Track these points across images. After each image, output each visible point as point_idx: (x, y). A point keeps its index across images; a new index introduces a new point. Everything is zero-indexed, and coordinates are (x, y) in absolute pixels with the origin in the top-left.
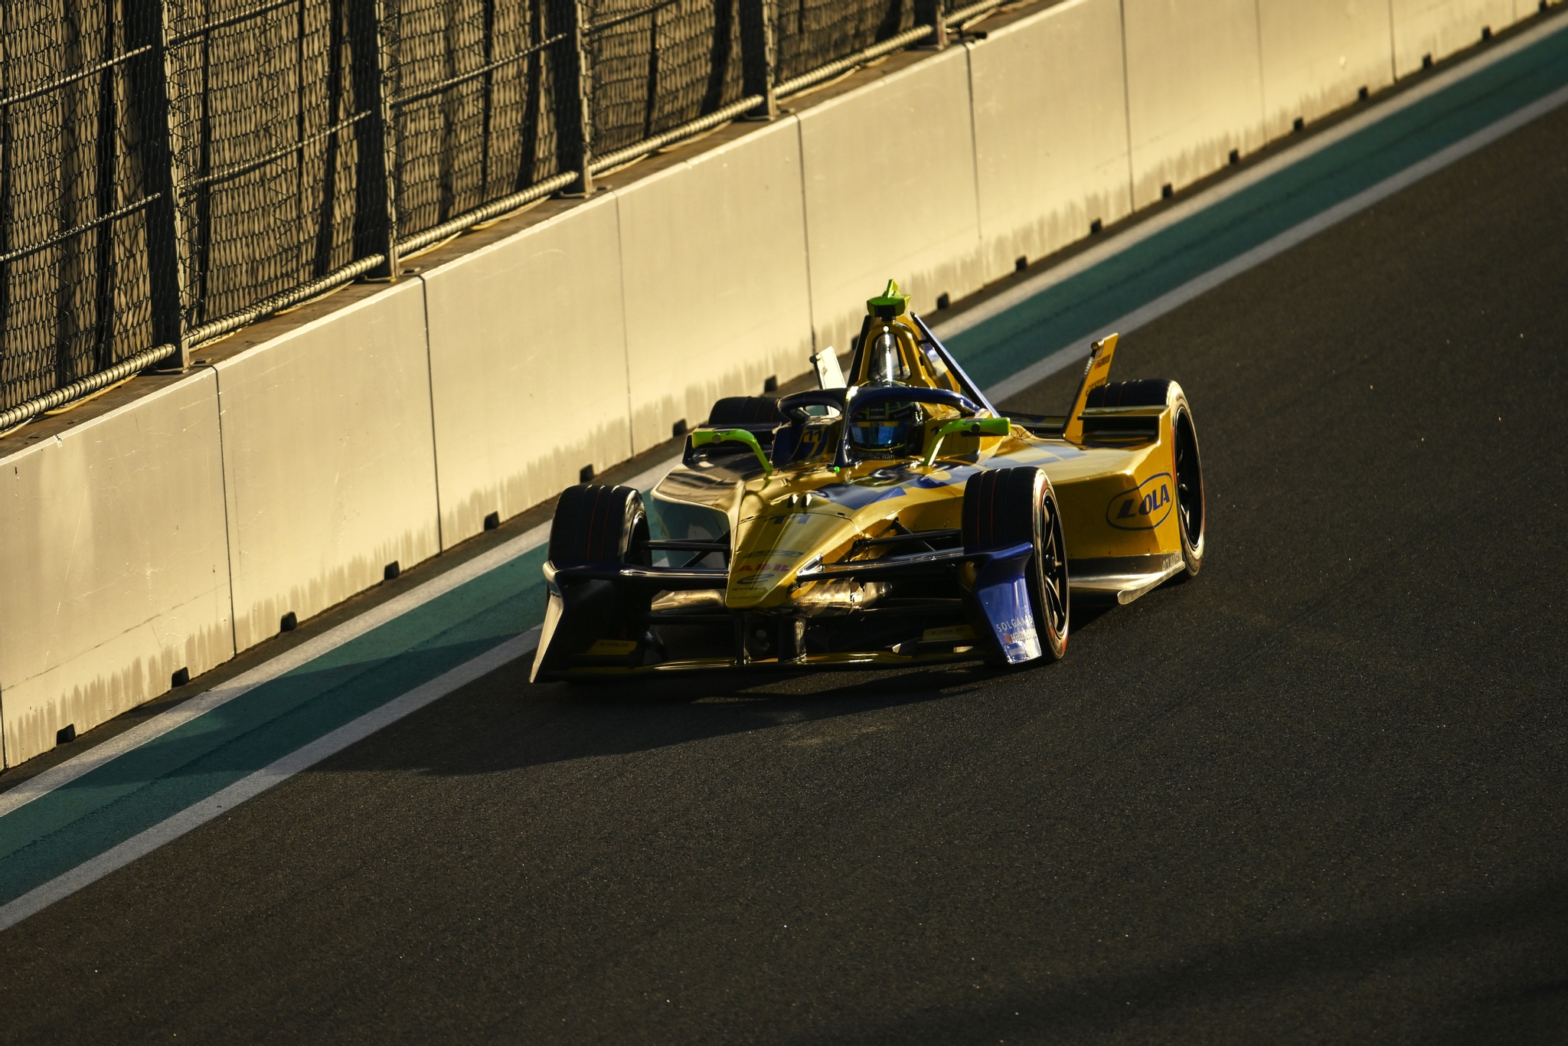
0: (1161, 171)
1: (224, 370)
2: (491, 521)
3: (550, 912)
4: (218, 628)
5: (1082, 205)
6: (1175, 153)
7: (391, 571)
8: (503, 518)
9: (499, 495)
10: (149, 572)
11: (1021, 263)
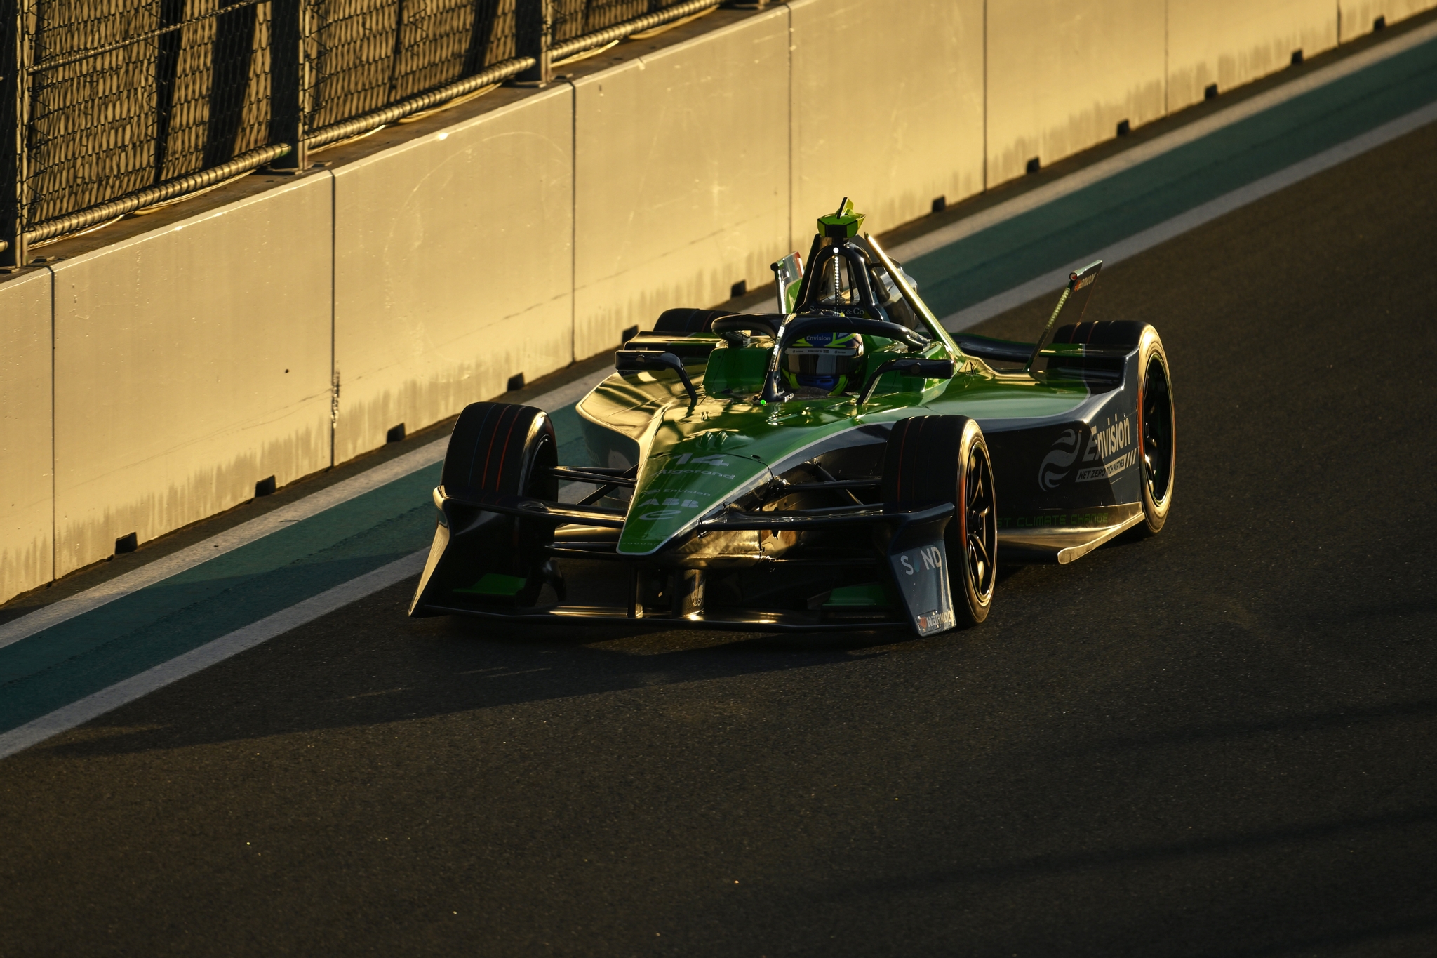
2: (1033, 165)
7: (939, 204)
8: (1044, 162)
9: (1041, 141)
10: (716, 189)
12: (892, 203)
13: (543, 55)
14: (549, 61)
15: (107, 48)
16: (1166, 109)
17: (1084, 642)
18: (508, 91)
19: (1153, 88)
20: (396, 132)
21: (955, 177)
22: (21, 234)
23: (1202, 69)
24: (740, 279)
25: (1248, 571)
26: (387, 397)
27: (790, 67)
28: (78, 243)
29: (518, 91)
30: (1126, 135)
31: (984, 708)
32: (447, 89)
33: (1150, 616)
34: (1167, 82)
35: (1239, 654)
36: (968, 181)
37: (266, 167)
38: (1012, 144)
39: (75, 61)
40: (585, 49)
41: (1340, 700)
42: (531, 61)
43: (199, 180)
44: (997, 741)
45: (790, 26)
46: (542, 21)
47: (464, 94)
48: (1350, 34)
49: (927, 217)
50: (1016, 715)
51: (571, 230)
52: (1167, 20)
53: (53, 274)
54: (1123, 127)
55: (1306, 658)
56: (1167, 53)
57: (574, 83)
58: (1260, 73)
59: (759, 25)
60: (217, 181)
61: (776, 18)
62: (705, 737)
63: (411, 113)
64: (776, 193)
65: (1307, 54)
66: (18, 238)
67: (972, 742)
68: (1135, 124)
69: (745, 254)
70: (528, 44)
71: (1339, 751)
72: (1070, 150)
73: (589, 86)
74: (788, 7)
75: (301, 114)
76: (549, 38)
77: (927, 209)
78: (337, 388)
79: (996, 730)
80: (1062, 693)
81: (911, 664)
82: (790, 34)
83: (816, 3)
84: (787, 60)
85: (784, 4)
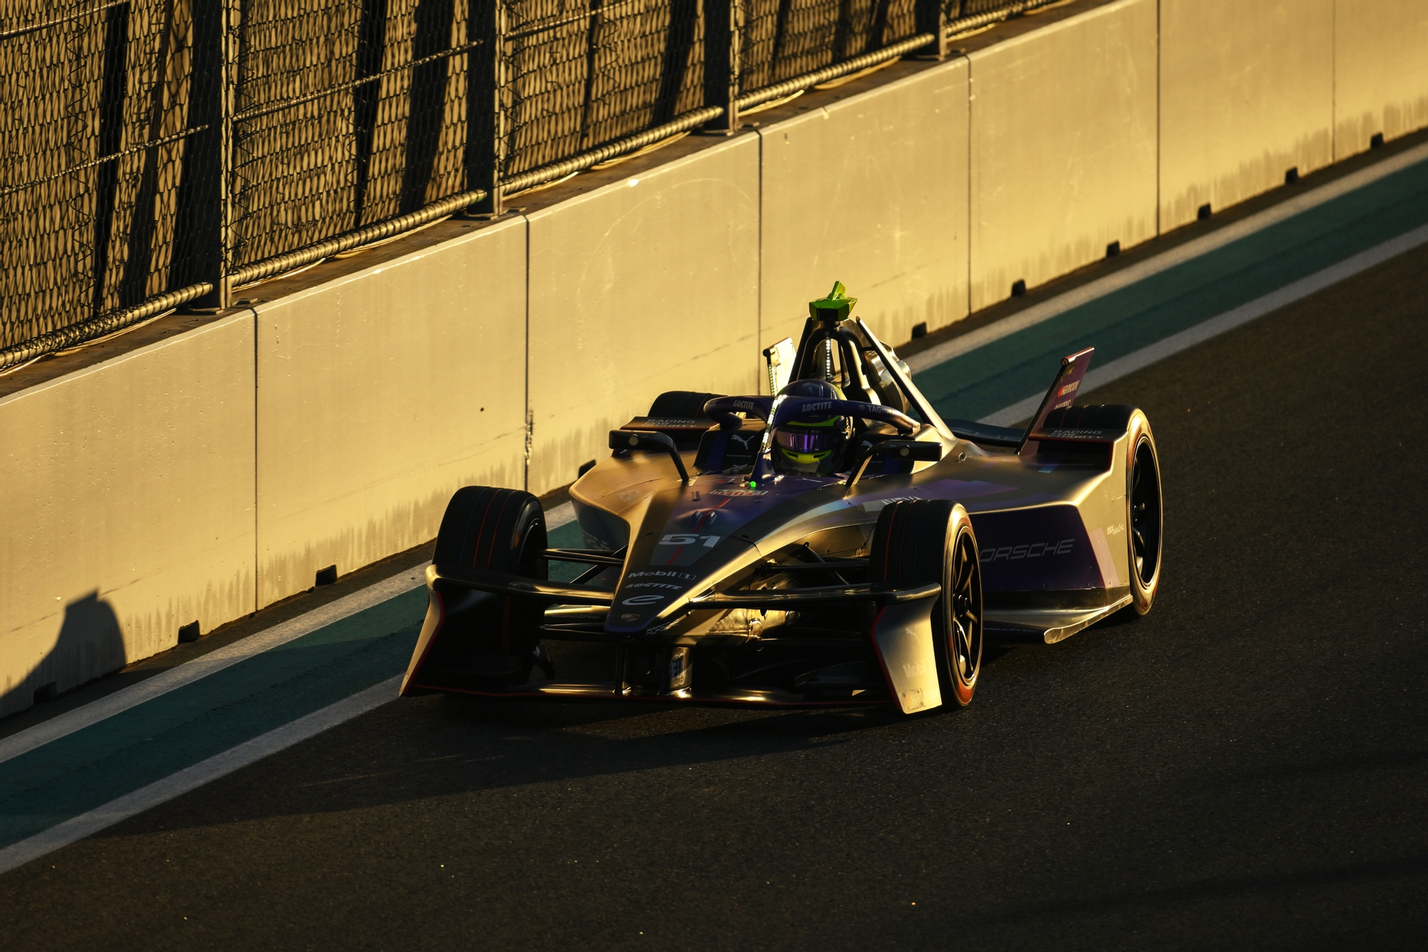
1: (976, 61)
2: (1204, 211)
3: (1234, 561)
4: (956, 290)
7: (1113, 249)
8: (1215, 208)
9: (1212, 188)
10: (898, 234)
12: (1068, 247)
13: (731, 105)
14: (736, 110)
15: (309, 97)
16: (1333, 157)
18: (697, 140)
19: (1321, 137)
20: (589, 179)
21: (1129, 223)
22: (226, 277)
23: (1368, 118)
24: (920, 321)
26: (578, 434)
27: (970, 116)
28: (280, 286)
29: (707, 139)
30: (1294, 182)
31: (1154, 735)
32: (637, 138)
33: (1315, 647)
34: (1334, 131)
35: (1400, 684)
36: (1142, 227)
37: (462, 212)
38: (1184, 191)
39: (278, 110)
40: (772, 99)
42: (719, 111)
43: (397, 225)
44: (1166, 768)
45: (970, 76)
46: (729, 71)
47: (654, 142)
49: (1102, 261)
50: (1184, 742)
51: (757, 274)
52: (1334, 72)
53: (256, 316)
54: (1291, 175)
56: (1334, 103)
57: (761, 131)
58: (1424, 122)
59: (939, 75)
60: (415, 226)
61: (956, 69)
62: (884, 764)
63: (603, 160)
64: (955, 238)
66: (223, 281)
67: (1142, 769)
68: (1303, 171)
69: (926, 297)
70: (716, 94)
72: (1240, 197)
73: (774, 134)
74: (968, 59)
75: (497, 161)
76: (737, 88)
77: (1102, 254)
78: (530, 426)
79: (1165, 757)
80: (1229, 722)
82: (970, 84)
83: (995, 54)
84: (967, 110)
85: (964, 55)
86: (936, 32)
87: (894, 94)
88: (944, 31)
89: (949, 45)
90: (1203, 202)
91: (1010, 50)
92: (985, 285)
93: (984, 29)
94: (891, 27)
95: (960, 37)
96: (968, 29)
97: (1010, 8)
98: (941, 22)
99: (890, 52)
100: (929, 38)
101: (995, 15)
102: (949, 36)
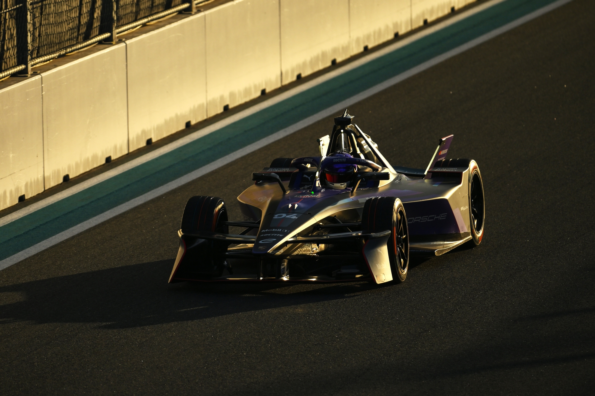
0: (423, 14)
1: (45, 76)
2: (149, 142)
4: (38, 179)
5: (391, 26)
6: (429, 7)
7: (108, 159)
8: (154, 140)
9: (153, 131)
10: (11, 155)
11: (366, 48)
12: (88, 159)
16: (207, 116)
17: (175, 348)
19: (201, 106)
21: (115, 147)
23: (222, 98)
24: (22, 194)
25: (246, 315)
27: (42, 101)
30: (189, 128)
33: (204, 336)
34: (207, 104)
35: (243, 351)
36: (121, 149)
38: (140, 132)
41: (287, 370)
44: (138, 392)
45: (42, 84)
48: (286, 82)
49: (104, 165)
50: (146, 380)
52: (206, 77)
54: (188, 124)
55: (272, 353)
56: (207, 92)
58: (247, 99)
59: (28, 83)
61: (36, 80)
64: (37, 156)
65: (268, 91)
67: (127, 392)
68: (193, 122)
69: (24, 184)
71: (287, 392)
72: (165, 135)
74: (41, 75)
77: (103, 162)
79: (137, 387)
80: (166, 370)
81: (100, 359)
82: (42, 87)
83: (53, 73)
84: (41, 99)
85: (39, 74)
86: (26, 64)
87: (8, 92)
88: (30, 64)
89: (32, 69)
90: (149, 138)
91: (60, 71)
92: (51, 177)
93: (48, 62)
94: (6, 63)
95: (37, 66)
96: (41, 62)
97: (60, 52)
98: (28, 60)
99: (6, 73)
100: (23, 67)
101: (53, 56)
102: (32, 66)
